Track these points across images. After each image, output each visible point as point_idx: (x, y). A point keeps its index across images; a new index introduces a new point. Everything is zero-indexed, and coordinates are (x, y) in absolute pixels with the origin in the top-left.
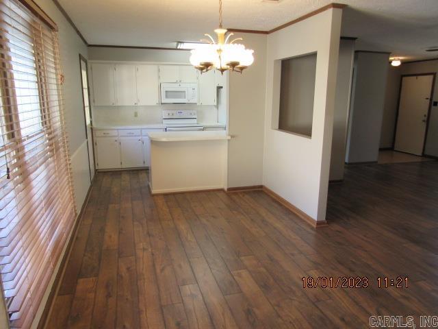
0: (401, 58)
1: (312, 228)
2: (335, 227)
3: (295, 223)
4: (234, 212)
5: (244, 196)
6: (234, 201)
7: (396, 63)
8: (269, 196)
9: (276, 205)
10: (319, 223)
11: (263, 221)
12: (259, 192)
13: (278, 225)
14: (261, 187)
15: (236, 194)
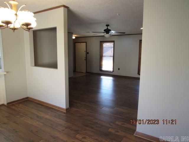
0: (75, 36)
1: (64, 113)
2: (74, 109)
3: (55, 113)
4: (18, 116)
5: (19, 105)
6: (14, 110)
7: (74, 38)
8: (34, 102)
9: (41, 106)
10: (67, 109)
11: (38, 117)
12: (27, 101)
13: (47, 117)
14: (27, 98)
15: (13, 105)
